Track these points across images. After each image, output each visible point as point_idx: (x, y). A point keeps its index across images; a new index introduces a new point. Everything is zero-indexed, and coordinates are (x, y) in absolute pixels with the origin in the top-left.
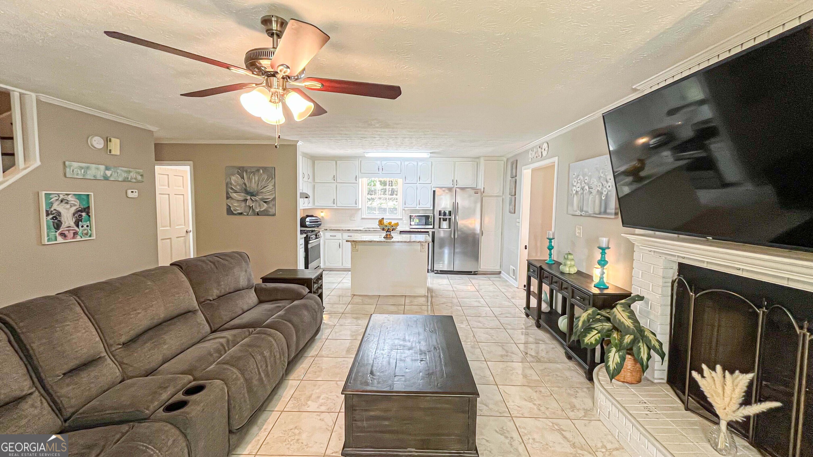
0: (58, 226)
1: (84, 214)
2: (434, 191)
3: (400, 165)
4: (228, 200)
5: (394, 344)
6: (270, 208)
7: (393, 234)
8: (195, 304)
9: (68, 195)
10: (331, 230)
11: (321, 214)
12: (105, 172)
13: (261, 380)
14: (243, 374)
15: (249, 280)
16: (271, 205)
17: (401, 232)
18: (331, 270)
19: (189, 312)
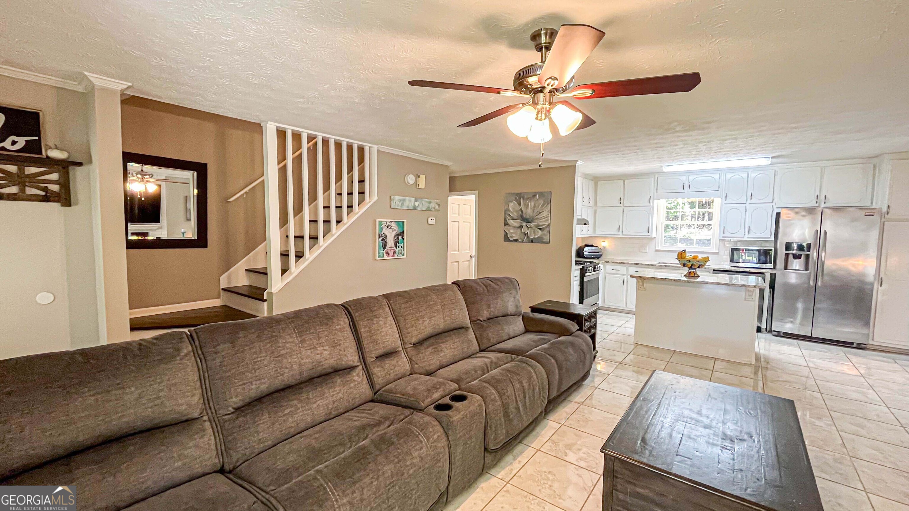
0: (384, 246)
1: (400, 237)
2: (778, 215)
3: (718, 181)
4: (506, 227)
5: (681, 414)
6: (545, 235)
7: (699, 272)
8: (468, 321)
9: (391, 222)
10: (613, 262)
11: (603, 244)
12: (414, 203)
13: (518, 408)
14: (501, 397)
15: (517, 307)
16: (545, 232)
17: (714, 270)
18: (610, 310)
19: (463, 328)
